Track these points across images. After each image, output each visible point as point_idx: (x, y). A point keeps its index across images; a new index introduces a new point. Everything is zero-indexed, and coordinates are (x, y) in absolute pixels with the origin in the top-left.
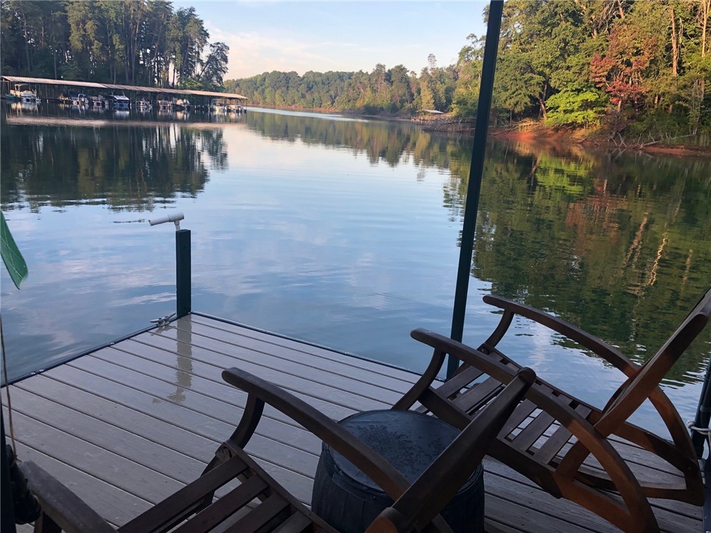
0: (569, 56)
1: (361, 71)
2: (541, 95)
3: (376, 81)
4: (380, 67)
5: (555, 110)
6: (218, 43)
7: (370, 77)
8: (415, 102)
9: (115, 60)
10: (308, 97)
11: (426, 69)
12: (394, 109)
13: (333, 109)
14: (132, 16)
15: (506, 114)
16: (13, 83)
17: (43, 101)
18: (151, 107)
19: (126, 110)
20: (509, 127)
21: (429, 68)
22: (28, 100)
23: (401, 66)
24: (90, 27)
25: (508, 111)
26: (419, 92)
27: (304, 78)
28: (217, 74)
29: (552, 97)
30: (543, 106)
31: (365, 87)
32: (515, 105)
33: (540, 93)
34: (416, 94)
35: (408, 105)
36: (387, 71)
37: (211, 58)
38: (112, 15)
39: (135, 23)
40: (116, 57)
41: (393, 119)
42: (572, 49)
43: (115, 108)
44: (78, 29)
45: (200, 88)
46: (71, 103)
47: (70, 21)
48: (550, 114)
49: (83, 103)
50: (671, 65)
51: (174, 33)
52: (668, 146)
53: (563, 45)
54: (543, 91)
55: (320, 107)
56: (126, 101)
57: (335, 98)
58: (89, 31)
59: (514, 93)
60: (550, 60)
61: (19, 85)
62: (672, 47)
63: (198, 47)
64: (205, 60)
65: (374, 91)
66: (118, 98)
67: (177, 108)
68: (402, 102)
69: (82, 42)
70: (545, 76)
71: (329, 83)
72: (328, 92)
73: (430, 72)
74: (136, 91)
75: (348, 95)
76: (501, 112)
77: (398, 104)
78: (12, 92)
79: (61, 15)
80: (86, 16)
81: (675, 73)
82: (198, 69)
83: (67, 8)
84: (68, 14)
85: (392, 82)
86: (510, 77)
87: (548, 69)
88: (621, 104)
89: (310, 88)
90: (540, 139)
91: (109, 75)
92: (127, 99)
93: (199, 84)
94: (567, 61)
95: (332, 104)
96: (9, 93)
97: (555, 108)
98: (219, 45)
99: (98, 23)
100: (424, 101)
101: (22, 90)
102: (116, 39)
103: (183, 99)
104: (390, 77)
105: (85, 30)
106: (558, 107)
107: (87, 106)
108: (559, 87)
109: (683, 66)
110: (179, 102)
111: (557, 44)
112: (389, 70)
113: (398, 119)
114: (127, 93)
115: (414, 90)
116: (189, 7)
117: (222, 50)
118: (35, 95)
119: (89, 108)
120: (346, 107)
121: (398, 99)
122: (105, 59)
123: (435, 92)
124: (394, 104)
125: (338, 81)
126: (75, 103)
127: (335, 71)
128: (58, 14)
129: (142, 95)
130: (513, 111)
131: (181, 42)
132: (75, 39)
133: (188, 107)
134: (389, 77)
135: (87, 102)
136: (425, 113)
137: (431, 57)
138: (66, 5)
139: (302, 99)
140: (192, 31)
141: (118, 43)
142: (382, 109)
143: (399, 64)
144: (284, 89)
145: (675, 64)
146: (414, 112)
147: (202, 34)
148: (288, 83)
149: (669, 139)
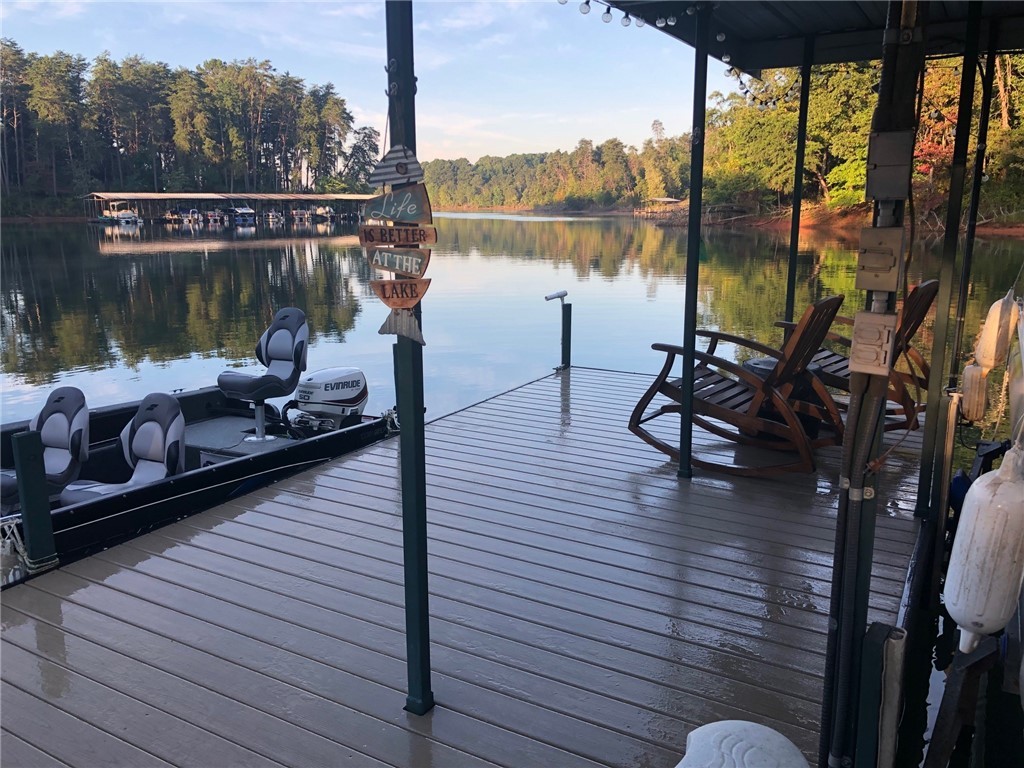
0: (854, 112)
1: (558, 151)
2: (819, 168)
3: (580, 163)
4: (585, 143)
5: (840, 186)
6: (365, 128)
7: (571, 159)
8: (637, 189)
9: (232, 161)
10: (485, 192)
11: (650, 142)
12: (608, 201)
13: (520, 207)
14: (252, 102)
15: (771, 197)
16: (107, 202)
17: (147, 222)
18: (283, 219)
19: (251, 226)
20: (777, 215)
21: (655, 139)
22: (127, 222)
23: (615, 140)
24: (199, 120)
25: (774, 192)
26: (642, 174)
27: (477, 166)
28: (365, 170)
29: (835, 169)
30: (822, 182)
31: (565, 173)
32: (784, 184)
33: (818, 165)
34: (638, 178)
35: (627, 193)
36: (594, 148)
37: (356, 149)
38: (228, 103)
39: (256, 111)
40: (234, 157)
41: (608, 214)
42: (858, 103)
43: (237, 225)
44: (184, 126)
45: (344, 191)
46: (180, 222)
47: (174, 115)
48: (833, 192)
49: (197, 221)
50: (1000, 115)
51: (308, 119)
52: (1004, 225)
53: (844, 99)
54: (821, 162)
55: (502, 204)
56: (250, 215)
57: (522, 191)
58: (199, 126)
59: (781, 167)
60: (828, 120)
61: (115, 204)
62: (999, 91)
63: (340, 135)
64: (348, 151)
65: (579, 177)
66: (240, 211)
67: (317, 219)
68: (619, 189)
69: (190, 141)
70: (822, 142)
71: (512, 171)
72: (511, 183)
73: (655, 145)
74: (262, 200)
75: (541, 185)
76: (764, 194)
77: (614, 193)
78: (106, 213)
79: (161, 108)
80: (194, 107)
81: (1006, 126)
82: (340, 164)
83: (169, 99)
84: (170, 106)
85: (604, 164)
86: (774, 147)
87: (827, 133)
88: (934, 173)
89: (486, 180)
90: (822, 228)
91: (224, 182)
92: (252, 211)
93: (343, 185)
94: (853, 119)
95: (519, 199)
96: (102, 214)
97: (841, 185)
98: (366, 131)
99: (209, 115)
100: (651, 186)
101: (120, 208)
102: (233, 133)
103: (324, 207)
104: (600, 155)
105: (193, 126)
106: (844, 183)
107: (202, 224)
108: (844, 155)
109: (1017, 115)
110: (320, 211)
111: (837, 99)
112: (597, 147)
113: (615, 213)
114: (251, 203)
115: (635, 172)
116: (326, 84)
117: (370, 137)
118: (136, 215)
119: (204, 226)
120: (540, 203)
121: (614, 185)
122: (217, 160)
123: (664, 172)
124: (609, 194)
125: (526, 167)
126: (186, 221)
127: (520, 153)
128: (158, 107)
129: (270, 204)
130: (782, 192)
131: (316, 130)
132: (181, 139)
133: (332, 217)
134: (598, 155)
135: (201, 218)
136: (653, 202)
137: (657, 125)
138: (168, 95)
139: (477, 196)
140: (330, 114)
141: (236, 139)
142: (591, 201)
143: (611, 138)
144: (451, 183)
145: (1005, 114)
146: (637, 202)
147: (344, 118)
148: (456, 175)
149: (1005, 216)
